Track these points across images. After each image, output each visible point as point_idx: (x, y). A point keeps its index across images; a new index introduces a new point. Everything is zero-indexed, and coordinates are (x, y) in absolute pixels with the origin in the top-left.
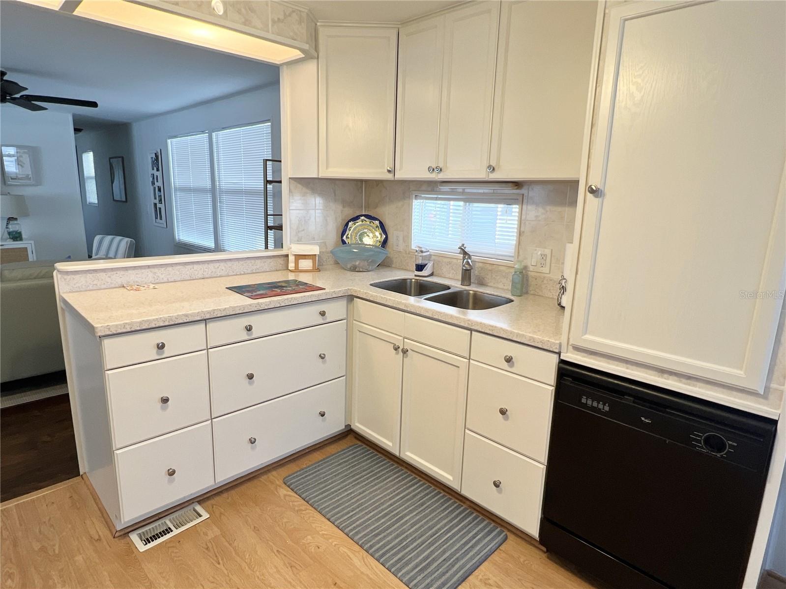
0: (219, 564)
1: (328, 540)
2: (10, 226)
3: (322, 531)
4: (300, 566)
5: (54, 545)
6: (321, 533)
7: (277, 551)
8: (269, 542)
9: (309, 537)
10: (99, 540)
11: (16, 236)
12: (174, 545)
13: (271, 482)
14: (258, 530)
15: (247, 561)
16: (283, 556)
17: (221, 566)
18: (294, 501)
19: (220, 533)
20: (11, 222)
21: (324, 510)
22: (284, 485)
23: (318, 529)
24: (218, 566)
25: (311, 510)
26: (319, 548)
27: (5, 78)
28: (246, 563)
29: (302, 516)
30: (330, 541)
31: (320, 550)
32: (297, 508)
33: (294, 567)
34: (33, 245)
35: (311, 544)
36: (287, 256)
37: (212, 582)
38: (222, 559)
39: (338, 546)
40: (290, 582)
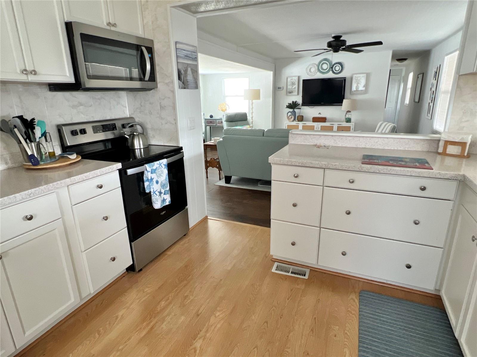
0: (288, 299)
1: (345, 338)
2: (347, 115)
3: (348, 331)
4: (316, 334)
5: (255, 249)
6: (346, 331)
7: (315, 318)
8: (317, 311)
9: (337, 327)
10: (267, 257)
11: (348, 120)
12: (283, 278)
13: (353, 287)
14: (319, 302)
15: (298, 309)
16: (314, 322)
17: (287, 301)
18: (353, 305)
19: (303, 289)
20: (348, 113)
21: (363, 323)
22: (357, 294)
23: (347, 329)
24: (287, 300)
25: (356, 317)
26: (335, 336)
27: (342, 39)
28: (297, 309)
29: (348, 315)
30: (345, 340)
31: (335, 338)
32: (349, 309)
33: (313, 331)
34: (354, 126)
35: (334, 331)
36: (439, 141)
37: (277, 303)
38: (291, 299)
39: (346, 346)
40: (303, 335)
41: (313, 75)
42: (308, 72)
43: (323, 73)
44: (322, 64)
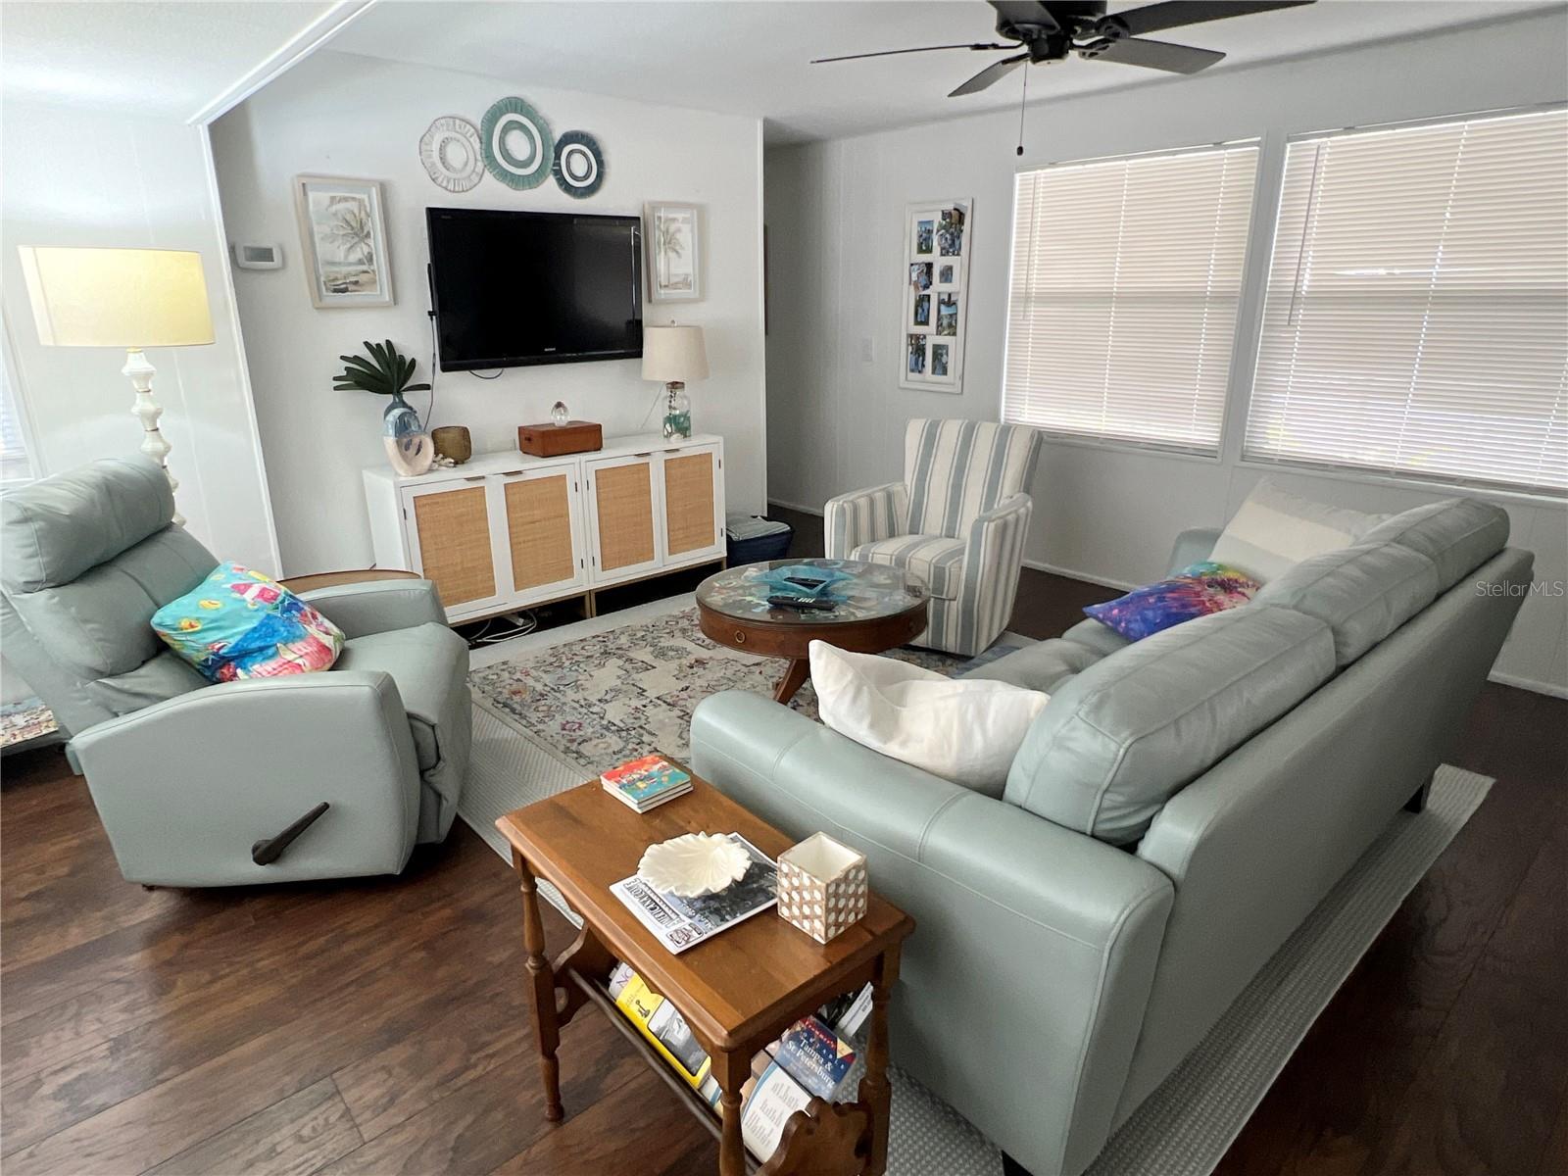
34: (721, 447)
41: (466, 184)
42: (433, 164)
43: (516, 182)
44: (506, 130)
